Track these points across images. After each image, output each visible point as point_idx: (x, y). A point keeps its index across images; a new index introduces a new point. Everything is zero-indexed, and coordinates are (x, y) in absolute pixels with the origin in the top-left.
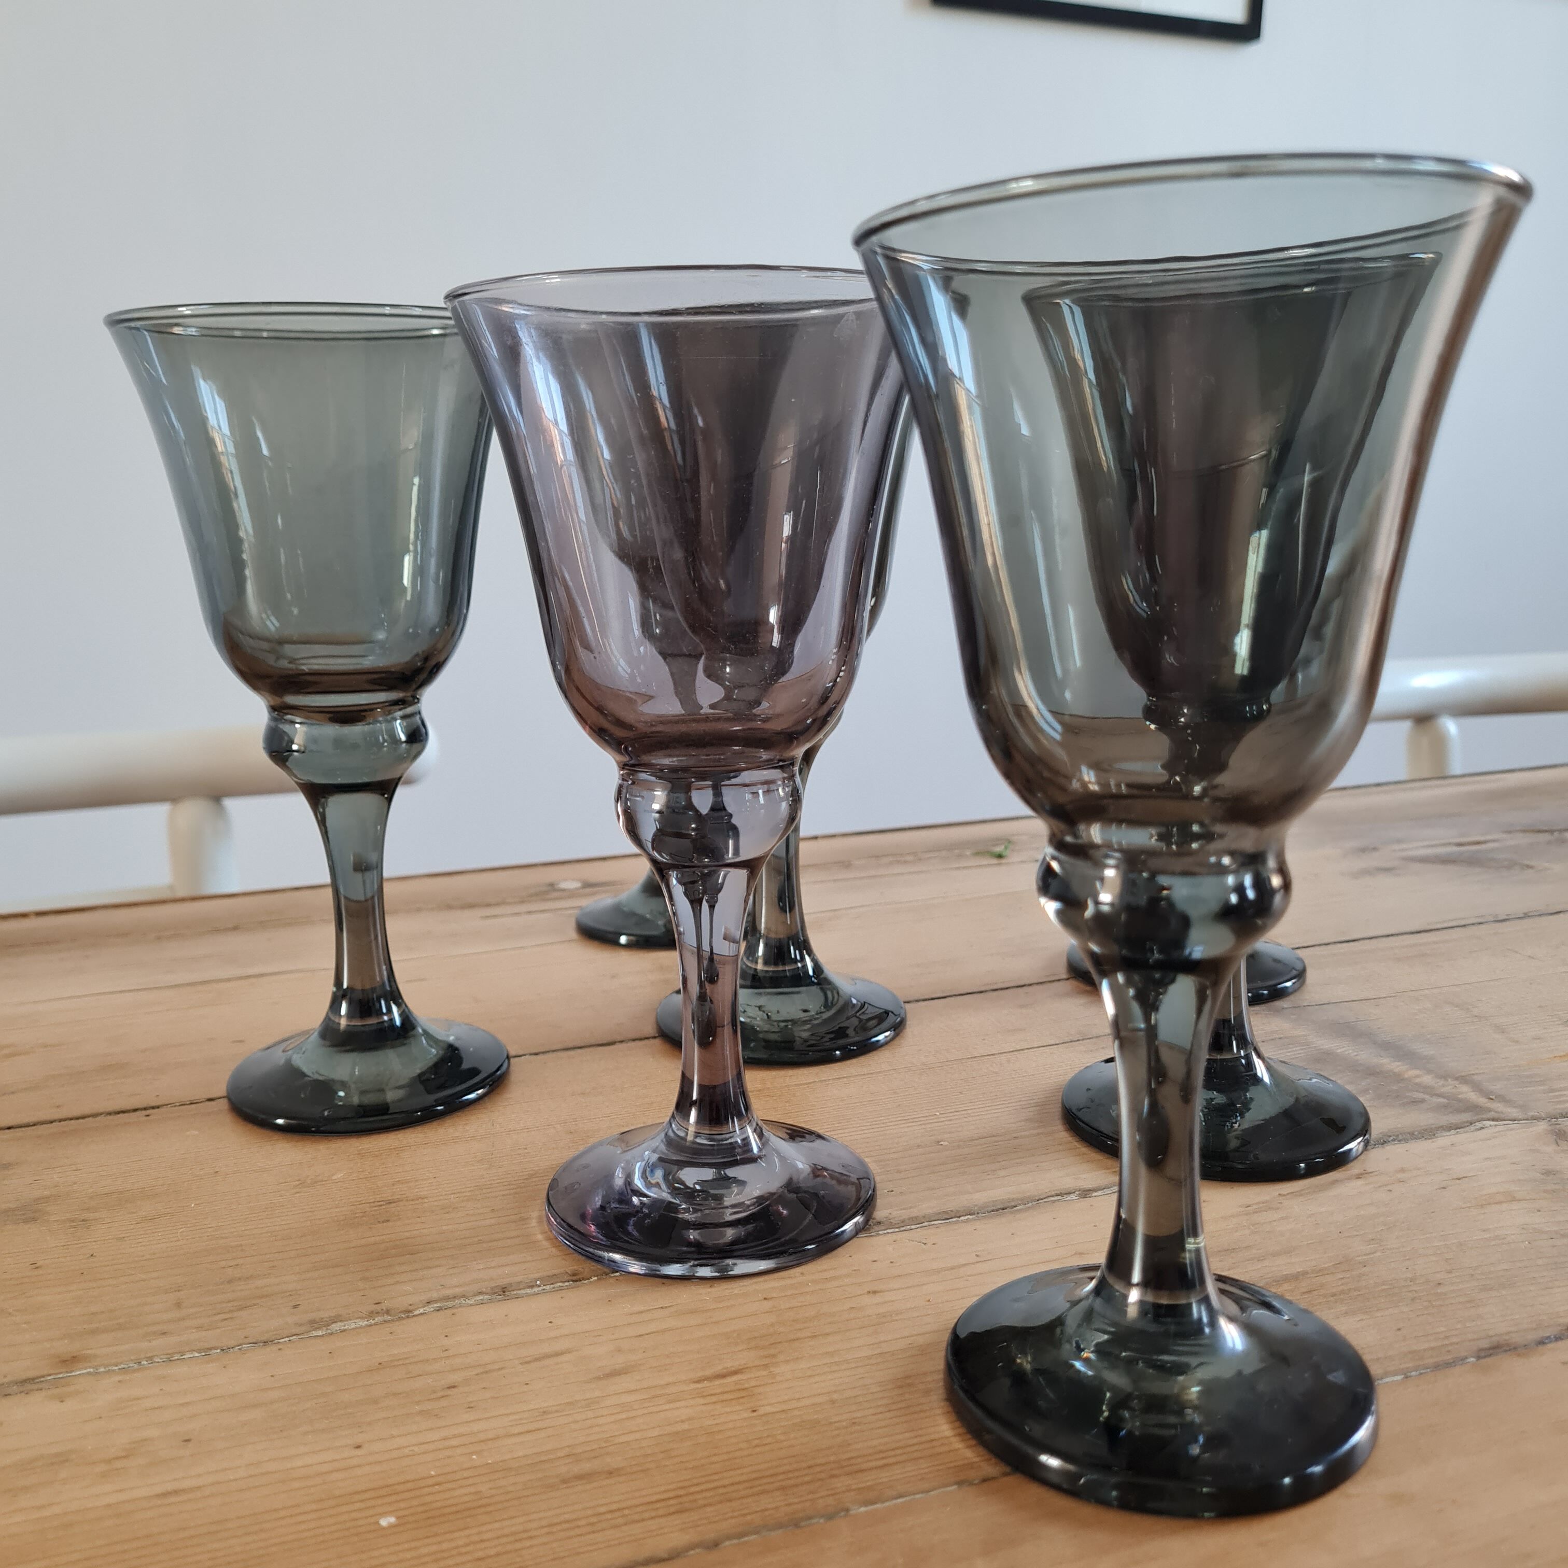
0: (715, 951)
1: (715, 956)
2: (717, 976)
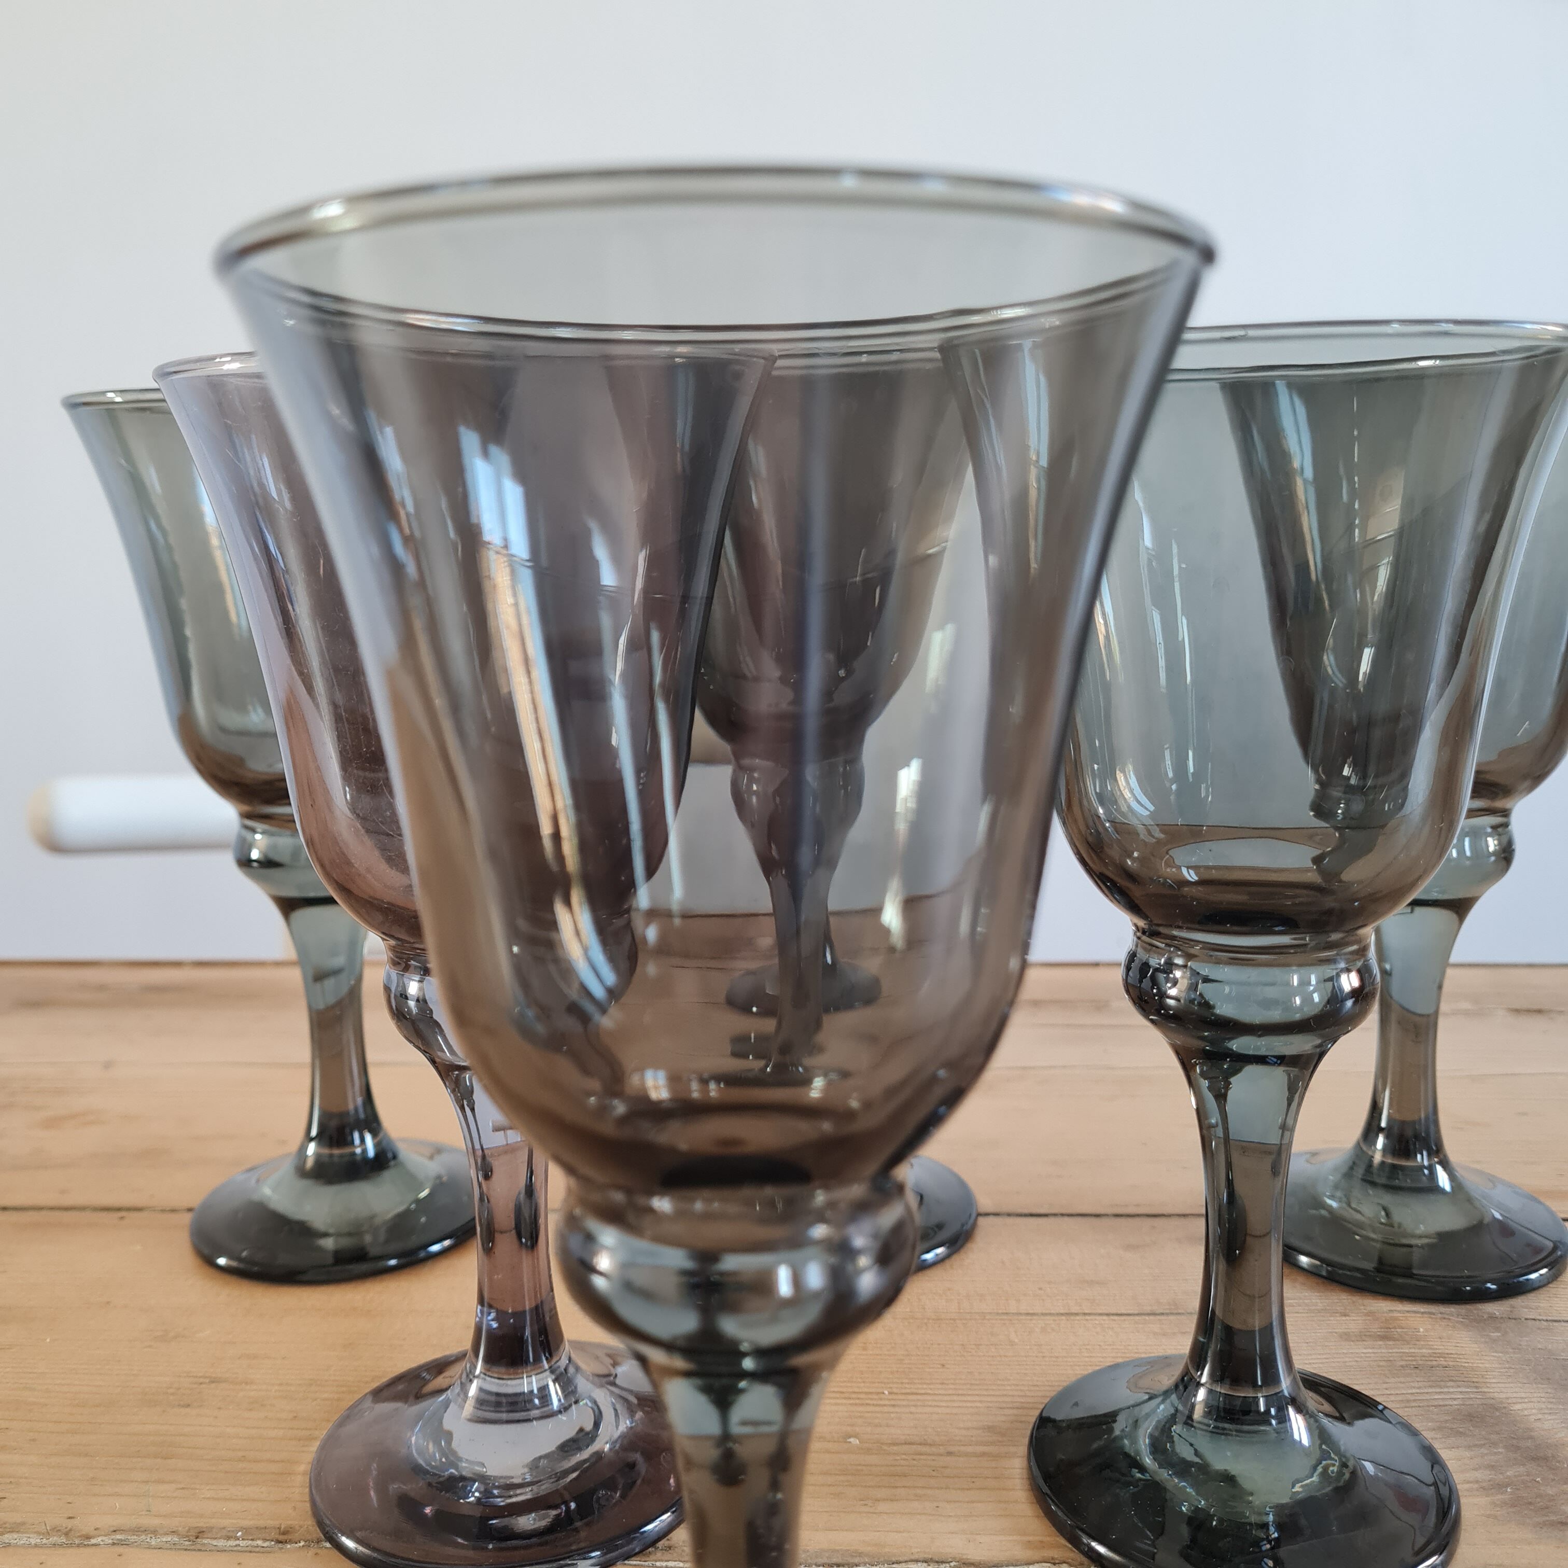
0: (484, 1147)
1: (486, 1152)
2: (492, 1172)
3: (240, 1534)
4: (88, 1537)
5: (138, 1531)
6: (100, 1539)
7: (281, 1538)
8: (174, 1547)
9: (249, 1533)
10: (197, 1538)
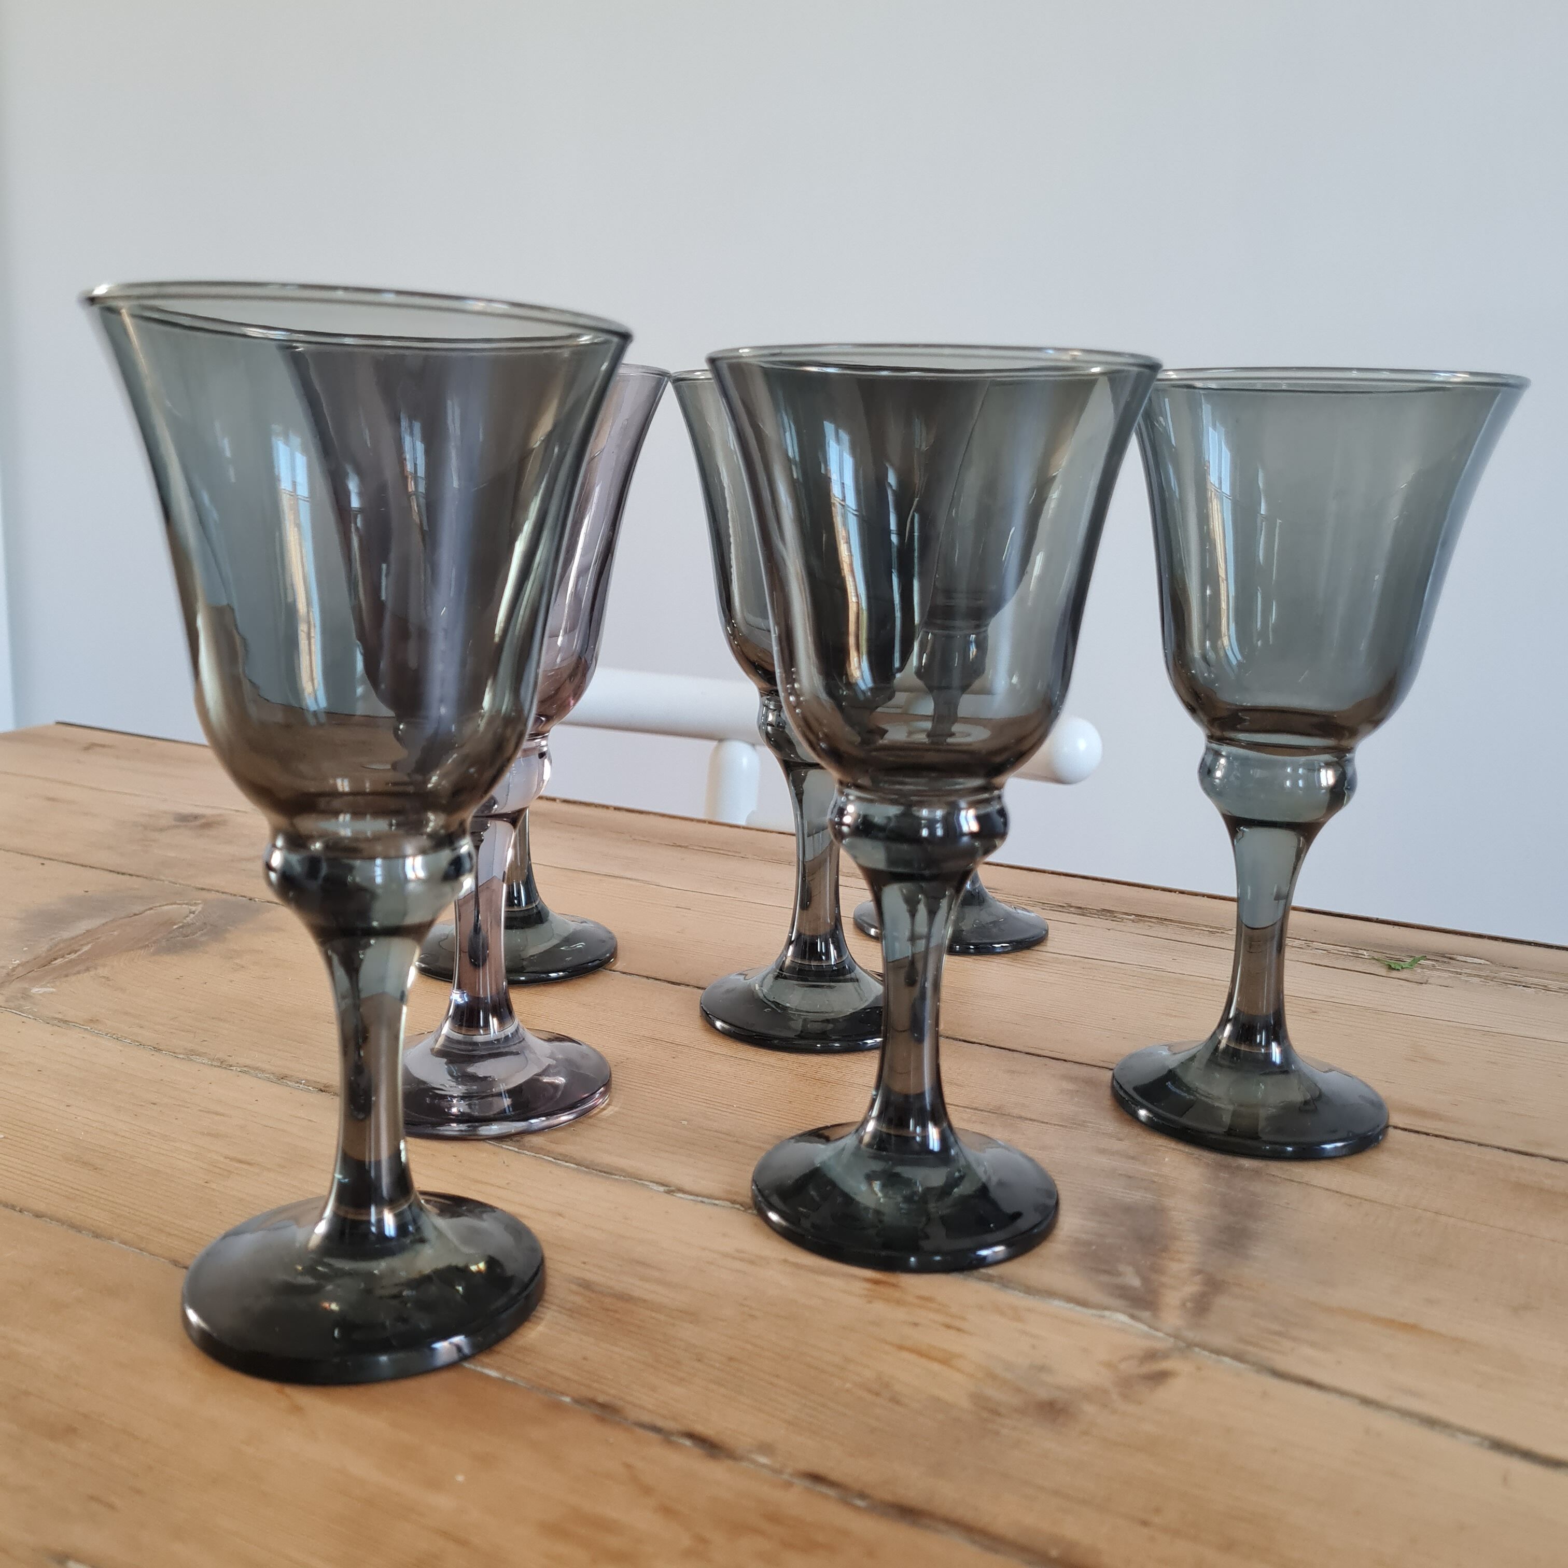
3: (303, 1082)
4: (231, 1066)
5: (257, 1069)
6: (235, 1068)
7: (323, 1089)
8: (269, 1080)
9: (308, 1083)
10: (282, 1078)
